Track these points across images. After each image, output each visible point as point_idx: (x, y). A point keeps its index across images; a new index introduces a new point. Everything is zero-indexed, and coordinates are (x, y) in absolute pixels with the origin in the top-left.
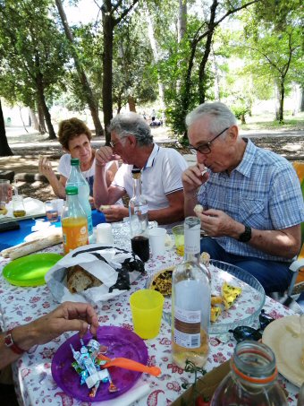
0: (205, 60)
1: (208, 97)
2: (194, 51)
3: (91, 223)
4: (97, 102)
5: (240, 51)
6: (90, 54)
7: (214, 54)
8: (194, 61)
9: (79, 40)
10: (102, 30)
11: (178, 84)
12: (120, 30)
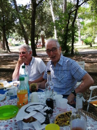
0: (74, 21)
1: (76, 36)
2: (70, 17)
3: (29, 92)
4: (28, 37)
5: (89, 17)
6: (26, 18)
7: (78, 18)
8: (70, 20)
9: (21, 11)
10: (31, 8)
11: (63, 30)
12: (39, 8)
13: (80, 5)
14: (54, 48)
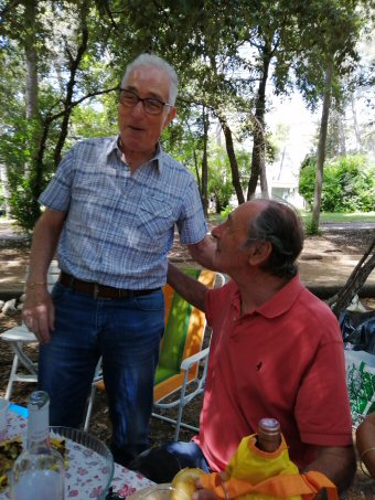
2: (46, 131)
8: (47, 141)
13: (76, 104)
14: (154, 95)
